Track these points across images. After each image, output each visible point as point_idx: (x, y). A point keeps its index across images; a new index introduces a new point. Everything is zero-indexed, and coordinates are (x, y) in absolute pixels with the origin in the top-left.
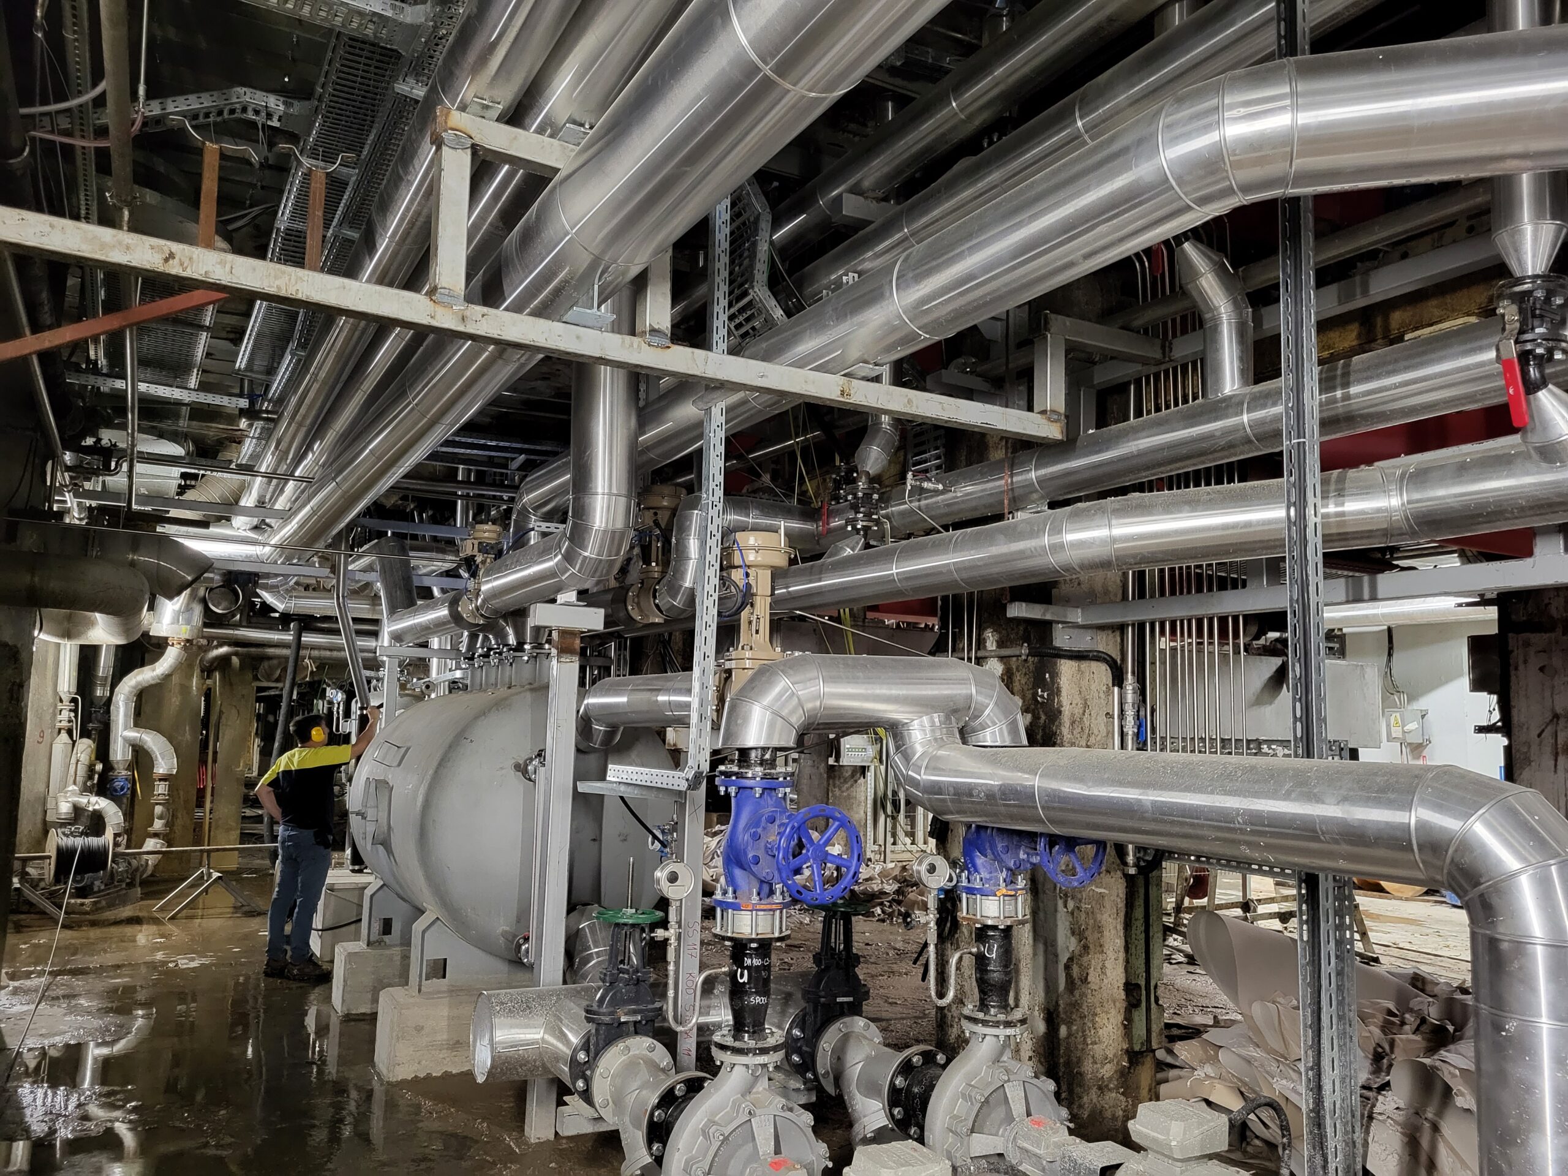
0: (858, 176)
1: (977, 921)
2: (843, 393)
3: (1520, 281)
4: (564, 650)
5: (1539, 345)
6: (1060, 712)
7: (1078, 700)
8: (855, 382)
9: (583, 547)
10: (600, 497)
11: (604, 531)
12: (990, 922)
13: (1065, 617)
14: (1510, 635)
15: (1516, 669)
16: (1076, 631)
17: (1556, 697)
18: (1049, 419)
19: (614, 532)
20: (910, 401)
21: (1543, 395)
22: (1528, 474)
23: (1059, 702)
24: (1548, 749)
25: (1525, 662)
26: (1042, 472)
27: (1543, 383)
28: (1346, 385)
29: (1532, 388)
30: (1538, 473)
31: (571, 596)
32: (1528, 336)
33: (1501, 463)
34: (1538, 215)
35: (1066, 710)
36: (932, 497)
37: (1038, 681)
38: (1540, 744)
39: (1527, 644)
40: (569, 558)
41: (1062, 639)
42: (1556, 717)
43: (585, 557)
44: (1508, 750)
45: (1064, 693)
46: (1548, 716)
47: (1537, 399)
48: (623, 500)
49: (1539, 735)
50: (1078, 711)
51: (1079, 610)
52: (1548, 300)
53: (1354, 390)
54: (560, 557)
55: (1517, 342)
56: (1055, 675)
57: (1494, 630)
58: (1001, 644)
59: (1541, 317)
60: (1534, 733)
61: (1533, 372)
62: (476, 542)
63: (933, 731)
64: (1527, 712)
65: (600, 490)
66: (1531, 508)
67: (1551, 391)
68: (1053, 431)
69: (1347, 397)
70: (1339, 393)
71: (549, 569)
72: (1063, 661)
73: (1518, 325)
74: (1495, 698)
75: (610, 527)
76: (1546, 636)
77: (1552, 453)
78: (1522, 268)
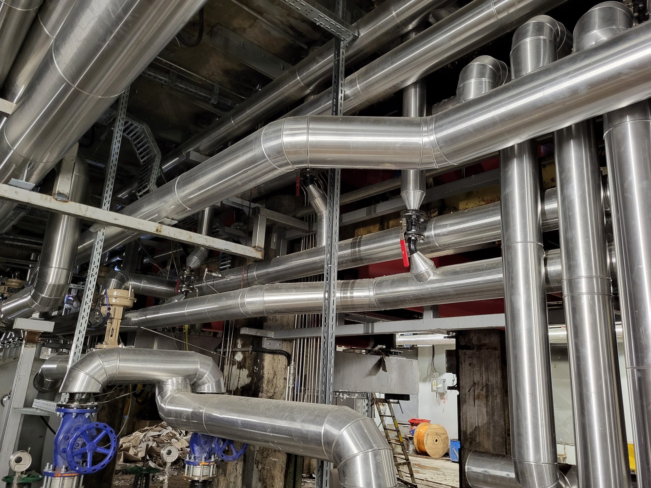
0: (198, 145)
1: (190, 479)
2: (157, 230)
3: (407, 211)
4: (28, 341)
5: (413, 236)
6: (263, 377)
7: (271, 372)
8: (164, 226)
9: (42, 293)
10: (53, 269)
11: (54, 285)
12: (196, 479)
13: (267, 335)
14: (460, 350)
15: (462, 364)
16: (273, 341)
17: (475, 376)
18: (256, 250)
19: (59, 286)
20: (190, 237)
21: (415, 255)
22: (412, 285)
23: (263, 372)
24: (472, 397)
25: (465, 361)
26: (258, 272)
27: (416, 251)
28: (359, 246)
29: (412, 252)
30: (416, 285)
31: (36, 315)
32: (410, 232)
33: (405, 281)
34: (415, 188)
35: (266, 376)
36: (218, 280)
37: (255, 363)
38: (469, 395)
39: (465, 354)
40: (35, 297)
41: (266, 345)
42: (475, 384)
43: (43, 297)
44: (458, 396)
45: (266, 368)
46: (472, 383)
47: (413, 256)
48: (65, 272)
49: (469, 391)
50: (271, 377)
51: (273, 332)
52: (418, 220)
53: (362, 248)
54: (30, 297)
55: (405, 234)
56: (262, 360)
57: (454, 348)
58: (243, 346)
59: (415, 225)
60: (467, 390)
61: (412, 247)
62: (7, 287)
63: (177, 386)
64: (466, 382)
65: (54, 266)
67: (419, 255)
68: (259, 255)
69: (359, 251)
70: (357, 249)
71: (26, 302)
72: (266, 354)
73: (406, 227)
74: (455, 375)
75: (57, 283)
76: (471, 351)
77: (420, 278)
78: (410, 207)
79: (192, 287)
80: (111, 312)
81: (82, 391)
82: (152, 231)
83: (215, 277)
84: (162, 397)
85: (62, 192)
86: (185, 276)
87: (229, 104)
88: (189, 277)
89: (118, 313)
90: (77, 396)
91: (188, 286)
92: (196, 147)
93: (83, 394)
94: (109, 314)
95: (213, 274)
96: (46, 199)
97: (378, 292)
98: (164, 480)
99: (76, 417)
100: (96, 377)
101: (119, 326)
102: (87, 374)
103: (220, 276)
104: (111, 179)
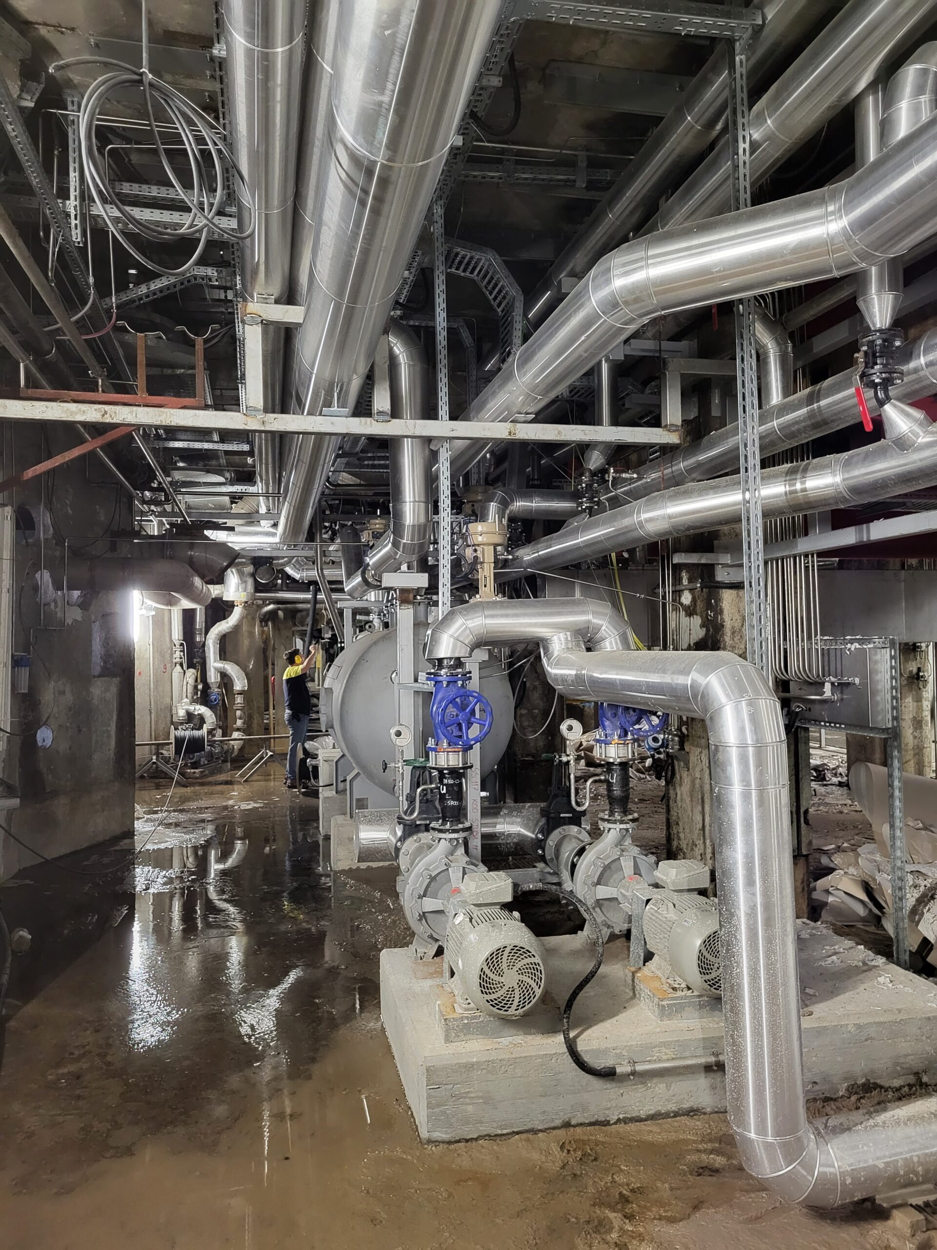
2: (510, 433)
3: (871, 333)
4: (404, 601)
6: (723, 626)
7: (737, 616)
8: (518, 425)
9: (402, 538)
10: (408, 504)
11: (413, 526)
12: (611, 760)
13: (717, 560)
16: (734, 569)
18: (669, 431)
19: (419, 526)
20: (559, 433)
21: (887, 408)
22: (893, 459)
23: (722, 619)
26: (686, 463)
27: (888, 399)
29: (881, 403)
31: (404, 567)
32: (871, 372)
35: (728, 624)
36: (633, 483)
37: (709, 606)
40: (396, 544)
41: (721, 575)
43: (404, 544)
45: (726, 612)
47: (884, 411)
48: (422, 505)
50: (737, 624)
51: (729, 555)
52: (889, 346)
54: (390, 545)
55: (862, 377)
56: (718, 600)
58: (690, 580)
59: (880, 357)
61: (881, 394)
63: (567, 644)
65: (407, 499)
67: (894, 405)
68: (673, 438)
69: (819, 407)
70: (815, 405)
71: (388, 552)
72: (724, 590)
73: (864, 365)
75: (416, 523)
77: (902, 445)
78: (874, 324)
79: (596, 499)
80: (479, 554)
81: (448, 655)
82: (503, 437)
83: (626, 480)
84: (549, 659)
85: (381, 410)
86: (584, 485)
87: (609, 178)
88: (589, 486)
89: (488, 556)
90: (445, 662)
91: (591, 499)
92: (569, 268)
93: (451, 659)
94: (476, 558)
95: (624, 475)
96: (366, 423)
97: (847, 476)
98: (568, 762)
99: (447, 686)
100: (461, 639)
101: (492, 571)
102: (451, 636)
103: (635, 476)
104: (443, 369)
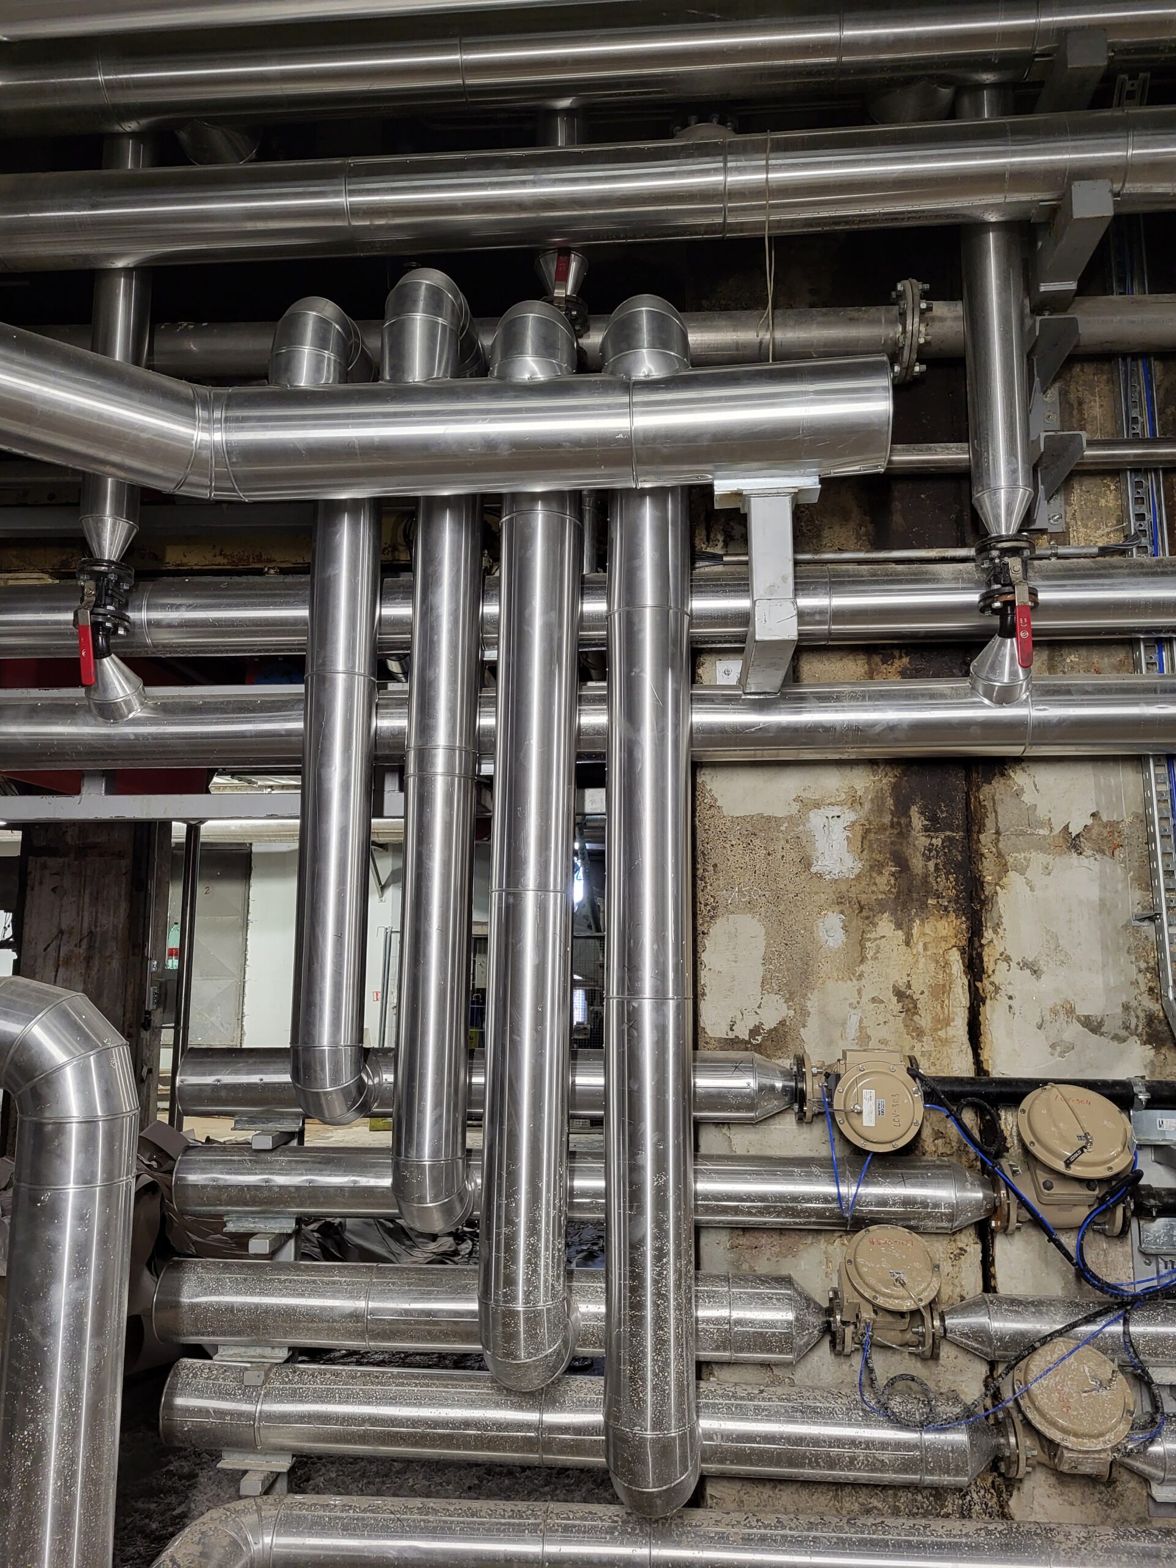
3: (100, 562)
5: (108, 620)
14: (31, 858)
15: (32, 889)
17: (63, 915)
22: (87, 725)
24: (51, 962)
25: (41, 883)
30: (95, 725)
32: (101, 610)
33: (67, 712)
34: (117, 513)
38: (45, 958)
39: (44, 866)
42: (61, 932)
44: (15, 961)
46: (55, 931)
47: (101, 664)
49: (45, 950)
52: (117, 583)
55: (92, 613)
57: (17, 853)
59: (112, 596)
60: (41, 947)
64: (39, 929)
66: (88, 754)
67: (113, 660)
73: (94, 599)
74: (10, 915)
76: (61, 860)
77: (108, 711)
78: (102, 553)
